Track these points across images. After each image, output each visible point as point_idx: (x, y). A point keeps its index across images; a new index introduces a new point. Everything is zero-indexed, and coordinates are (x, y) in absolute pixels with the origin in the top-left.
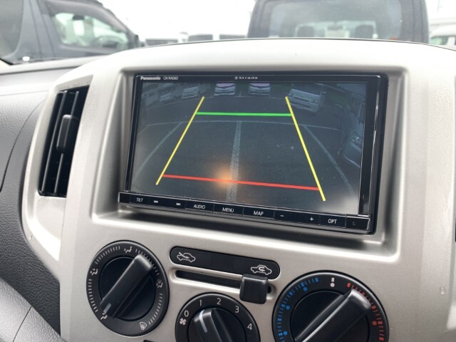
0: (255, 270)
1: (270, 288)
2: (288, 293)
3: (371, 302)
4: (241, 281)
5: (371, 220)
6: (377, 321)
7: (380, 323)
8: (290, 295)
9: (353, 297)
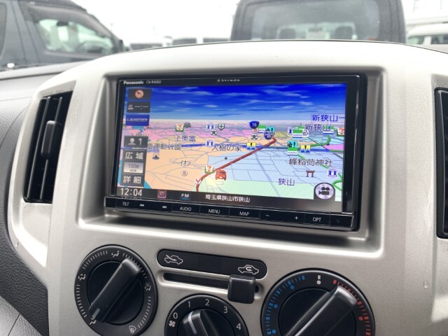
0: (243, 270)
1: (257, 288)
2: (275, 292)
3: (356, 298)
4: (229, 282)
5: (355, 217)
6: (363, 316)
7: (367, 318)
8: (277, 294)
9: (339, 294)
